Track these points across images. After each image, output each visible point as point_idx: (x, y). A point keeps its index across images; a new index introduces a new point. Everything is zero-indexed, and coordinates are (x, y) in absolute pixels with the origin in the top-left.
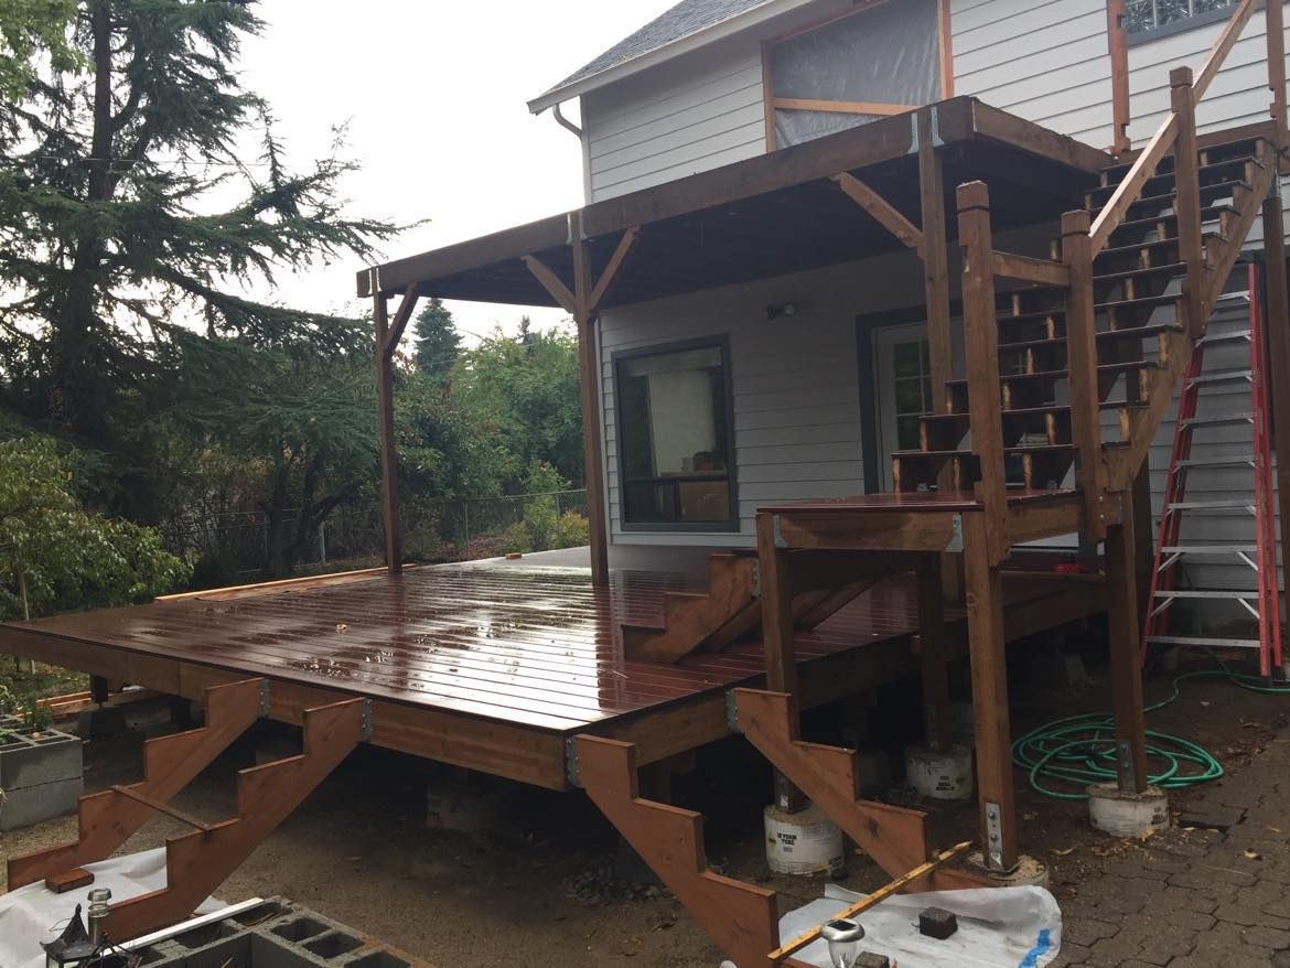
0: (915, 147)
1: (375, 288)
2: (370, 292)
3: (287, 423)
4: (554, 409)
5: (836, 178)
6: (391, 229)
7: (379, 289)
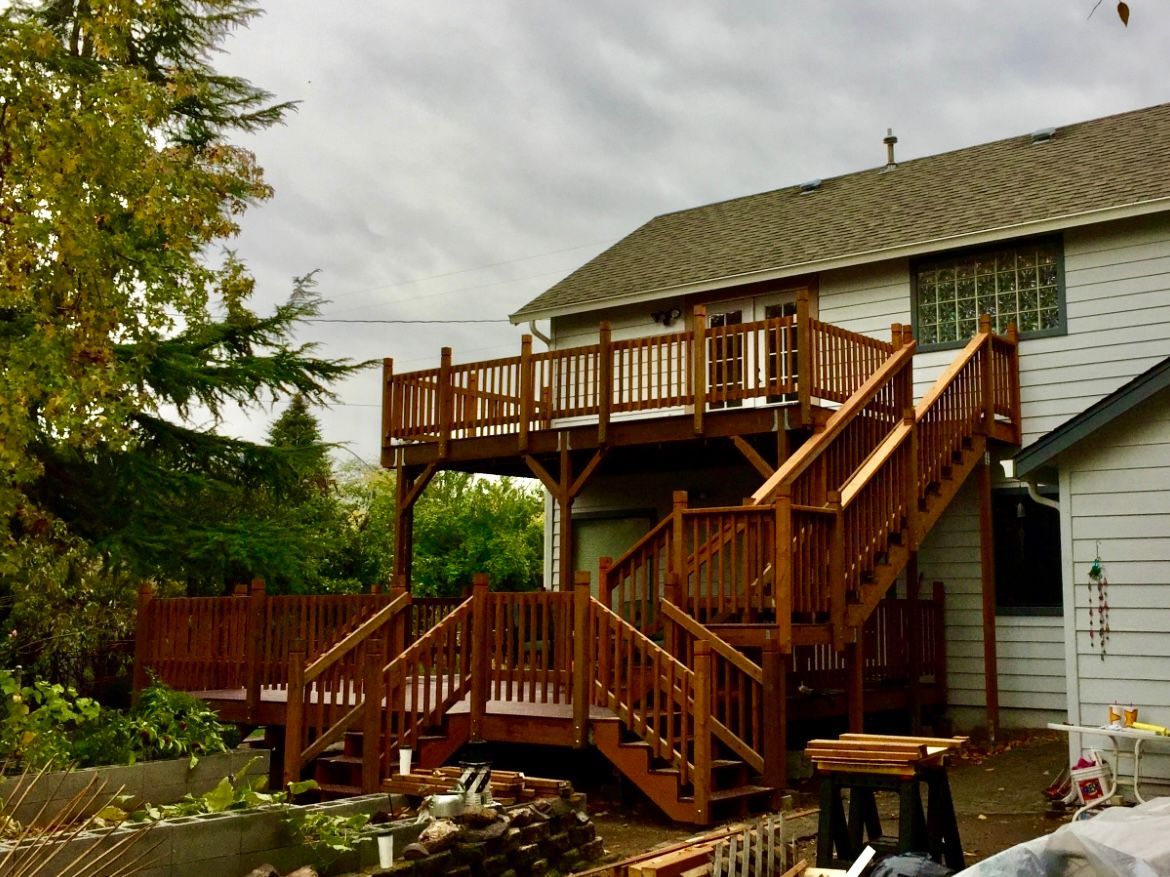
0: (775, 428)
1: (399, 461)
2: (395, 465)
3: (232, 549)
4: (458, 540)
5: (732, 438)
6: (339, 370)
7: (403, 464)
